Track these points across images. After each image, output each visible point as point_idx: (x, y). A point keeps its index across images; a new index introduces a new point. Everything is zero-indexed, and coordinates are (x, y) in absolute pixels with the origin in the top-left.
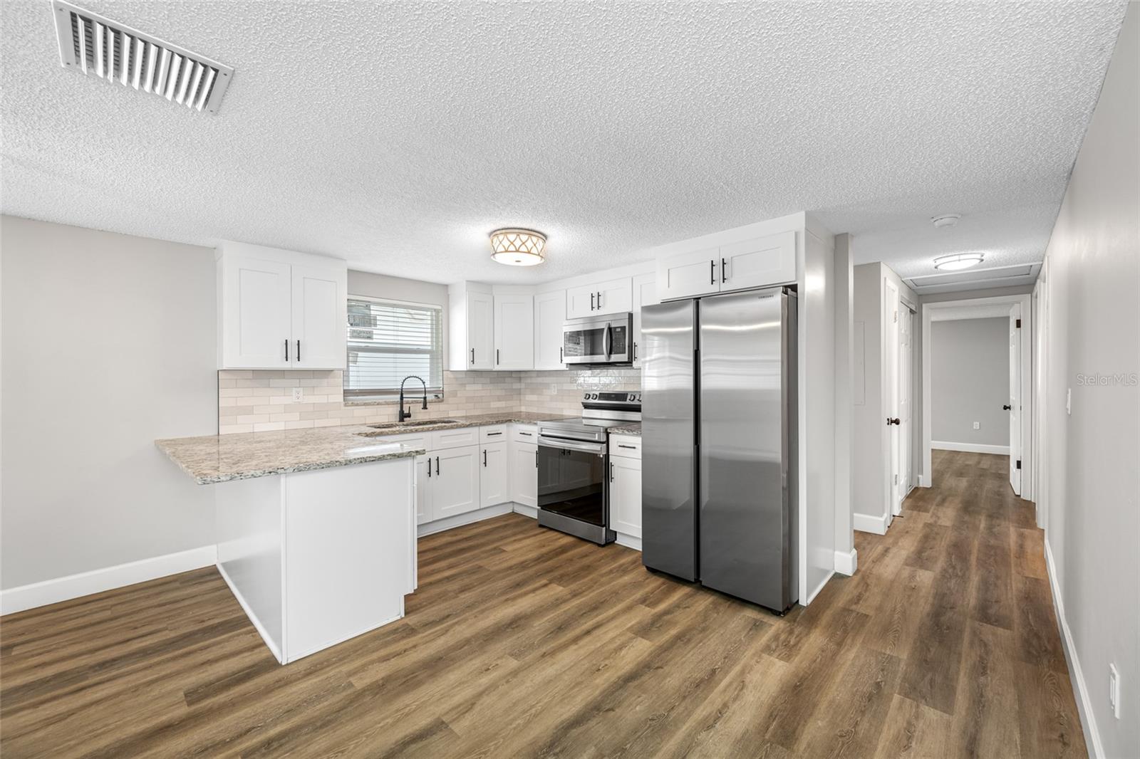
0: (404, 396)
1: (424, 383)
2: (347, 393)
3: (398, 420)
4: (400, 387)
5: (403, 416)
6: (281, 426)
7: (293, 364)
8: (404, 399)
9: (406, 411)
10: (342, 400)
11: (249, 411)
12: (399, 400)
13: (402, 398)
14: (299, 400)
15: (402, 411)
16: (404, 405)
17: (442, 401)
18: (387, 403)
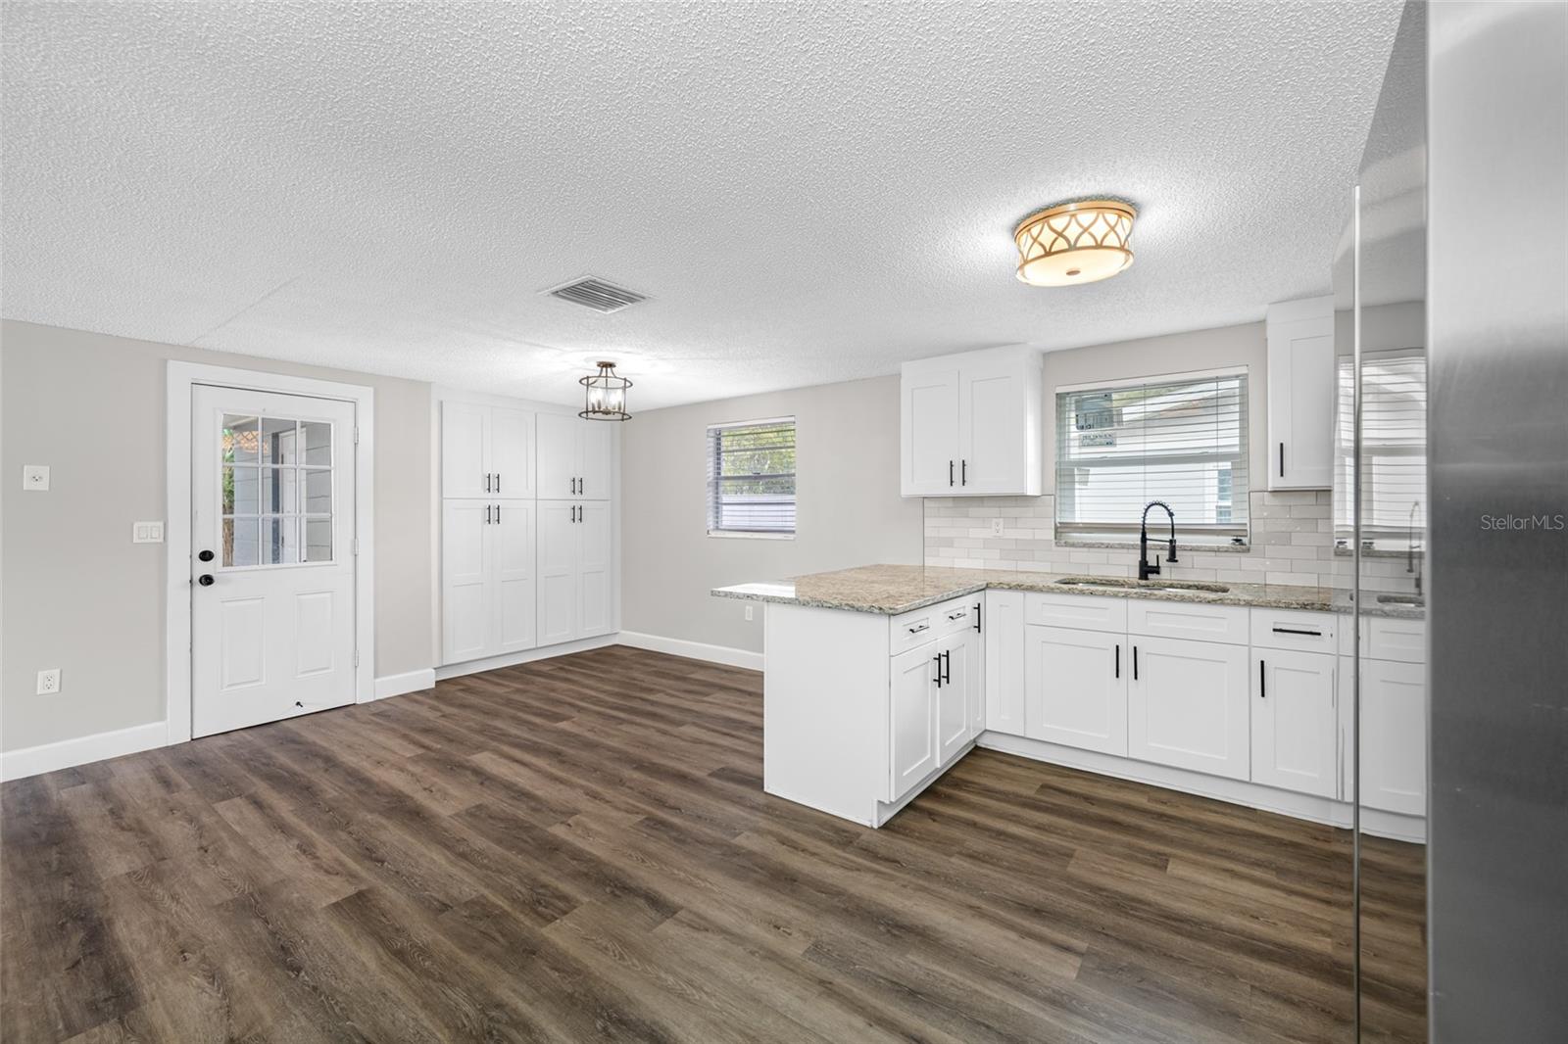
0: (1148, 536)
1: (1171, 515)
2: (1061, 529)
3: (1138, 576)
4: (1140, 521)
5: (1146, 570)
6: (978, 564)
7: (958, 490)
8: (1148, 542)
9: (1152, 562)
10: (1053, 537)
11: (949, 543)
12: (1139, 543)
13: (1144, 539)
14: (998, 534)
15: (1144, 563)
16: (1148, 552)
17: (1248, 550)
18: (1122, 546)
